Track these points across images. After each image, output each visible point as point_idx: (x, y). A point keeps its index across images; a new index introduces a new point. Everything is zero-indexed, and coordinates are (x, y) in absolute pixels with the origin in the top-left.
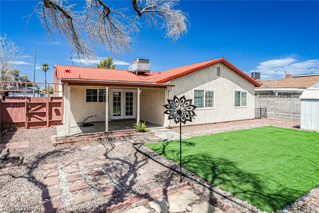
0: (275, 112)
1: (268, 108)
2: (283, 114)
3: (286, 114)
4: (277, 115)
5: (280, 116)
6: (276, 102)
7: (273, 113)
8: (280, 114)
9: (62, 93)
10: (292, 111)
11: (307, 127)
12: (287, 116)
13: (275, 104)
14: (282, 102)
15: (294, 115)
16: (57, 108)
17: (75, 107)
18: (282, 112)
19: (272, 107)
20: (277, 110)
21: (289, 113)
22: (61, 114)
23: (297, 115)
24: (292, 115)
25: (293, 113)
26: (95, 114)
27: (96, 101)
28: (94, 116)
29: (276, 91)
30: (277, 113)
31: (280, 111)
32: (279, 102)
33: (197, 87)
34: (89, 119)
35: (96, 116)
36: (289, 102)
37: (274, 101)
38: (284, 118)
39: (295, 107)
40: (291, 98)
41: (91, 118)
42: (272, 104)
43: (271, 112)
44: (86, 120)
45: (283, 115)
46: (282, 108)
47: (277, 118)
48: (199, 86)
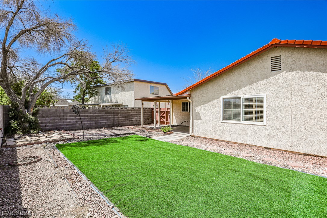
9: (160, 102)
26: (187, 120)
27: (188, 111)
33: (228, 95)
48: (231, 93)
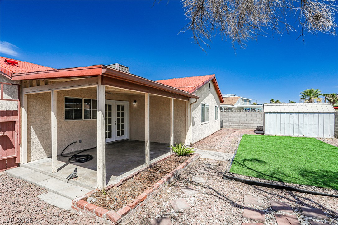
0: (229, 123)
1: (224, 120)
2: (235, 124)
3: (237, 125)
4: (231, 125)
5: (233, 126)
6: (230, 116)
7: (228, 124)
8: (233, 124)
10: (241, 122)
11: (270, 133)
12: (237, 126)
13: (229, 117)
14: (234, 115)
15: (242, 125)
16: (6, 133)
17: (45, 130)
18: (234, 123)
19: (227, 119)
20: (230, 121)
21: (239, 123)
22: (16, 145)
23: (244, 125)
24: (241, 125)
25: (242, 124)
26: (80, 139)
27: (81, 118)
28: (78, 142)
29: (223, 107)
30: (230, 124)
31: (233, 122)
32: (232, 115)
34: (70, 147)
35: (80, 141)
36: (239, 115)
37: (228, 115)
38: (236, 128)
39: (243, 119)
40: (240, 112)
41: (73, 145)
42: (227, 117)
43: (226, 124)
44: (66, 150)
45: (235, 126)
46: (234, 119)
47: (230, 128)
